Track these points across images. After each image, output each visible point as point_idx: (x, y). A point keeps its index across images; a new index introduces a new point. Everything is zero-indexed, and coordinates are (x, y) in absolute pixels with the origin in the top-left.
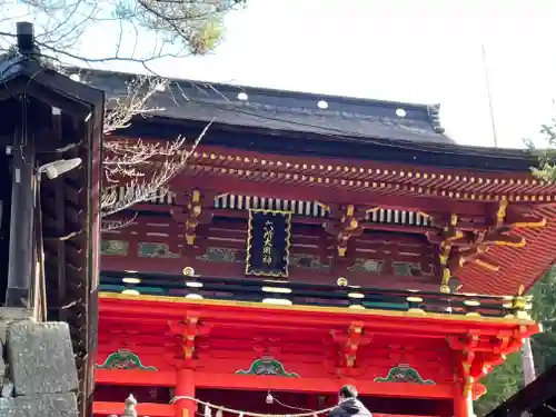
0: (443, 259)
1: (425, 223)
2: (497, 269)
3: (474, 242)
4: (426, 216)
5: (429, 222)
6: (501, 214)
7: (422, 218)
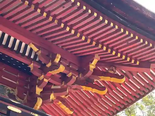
0: (38, 90)
1: (32, 57)
2: (72, 113)
3: (66, 83)
4: (35, 49)
5: (36, 56)
6: (92, 66)
7: (31, 50)
